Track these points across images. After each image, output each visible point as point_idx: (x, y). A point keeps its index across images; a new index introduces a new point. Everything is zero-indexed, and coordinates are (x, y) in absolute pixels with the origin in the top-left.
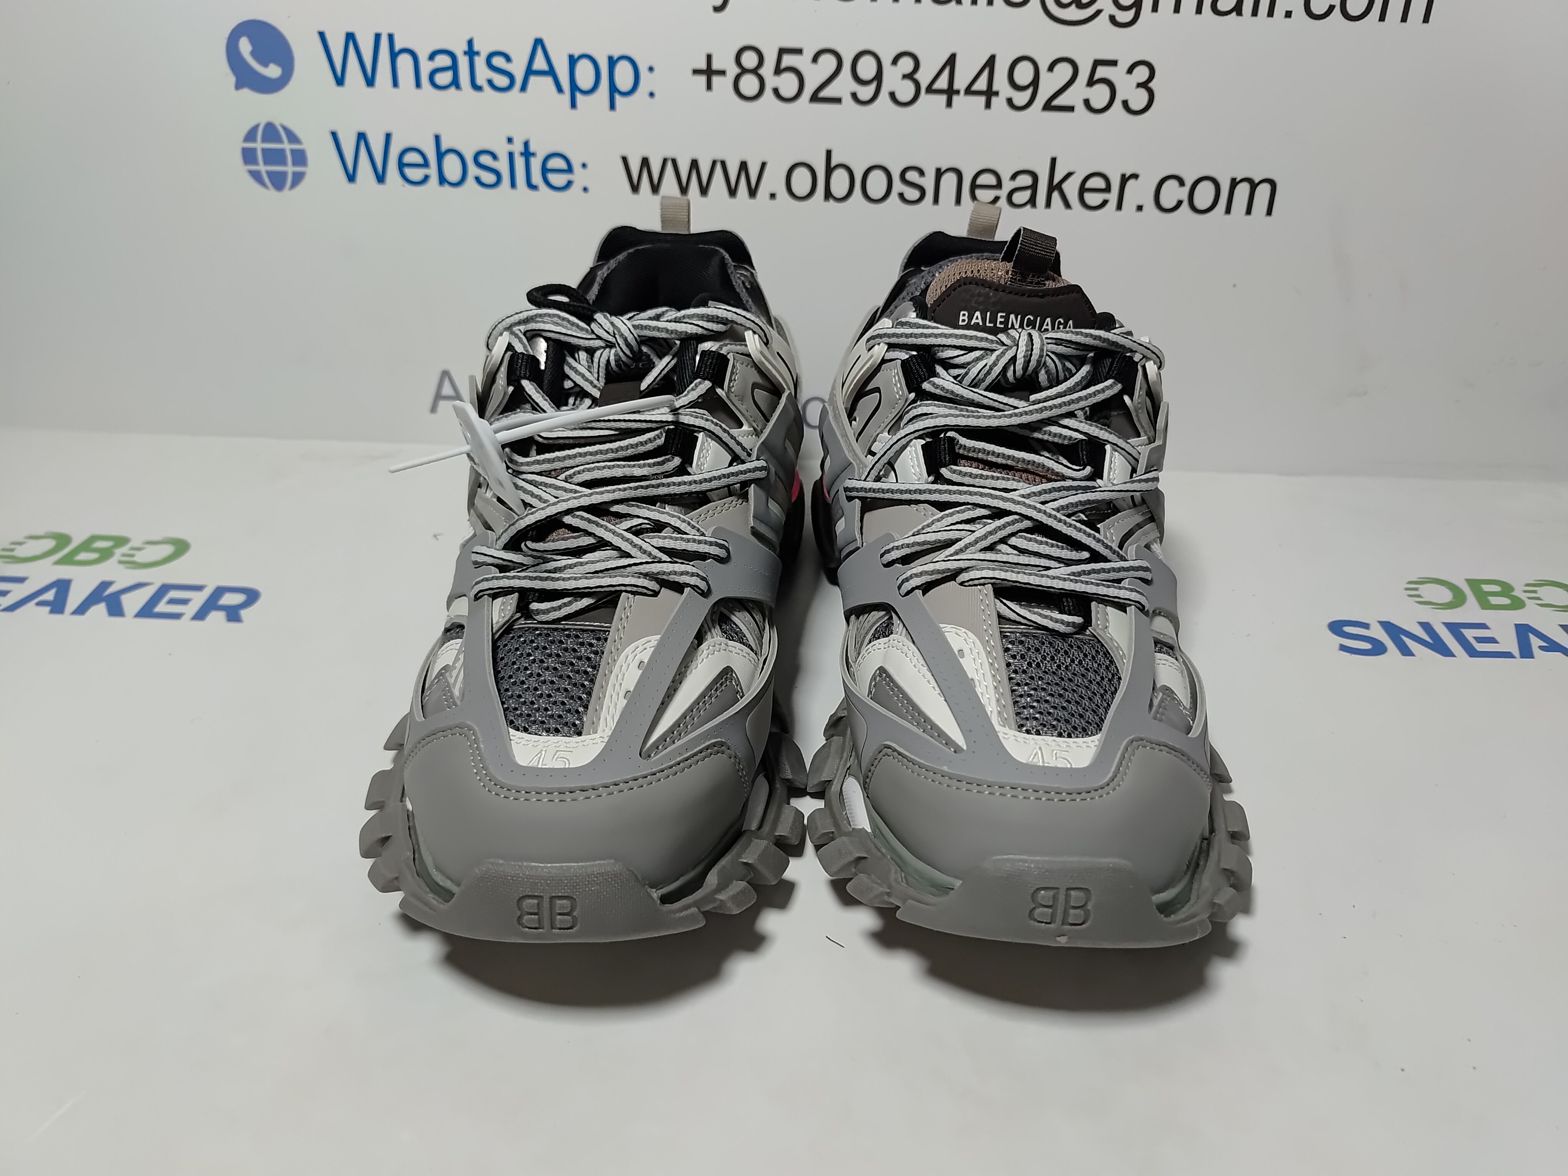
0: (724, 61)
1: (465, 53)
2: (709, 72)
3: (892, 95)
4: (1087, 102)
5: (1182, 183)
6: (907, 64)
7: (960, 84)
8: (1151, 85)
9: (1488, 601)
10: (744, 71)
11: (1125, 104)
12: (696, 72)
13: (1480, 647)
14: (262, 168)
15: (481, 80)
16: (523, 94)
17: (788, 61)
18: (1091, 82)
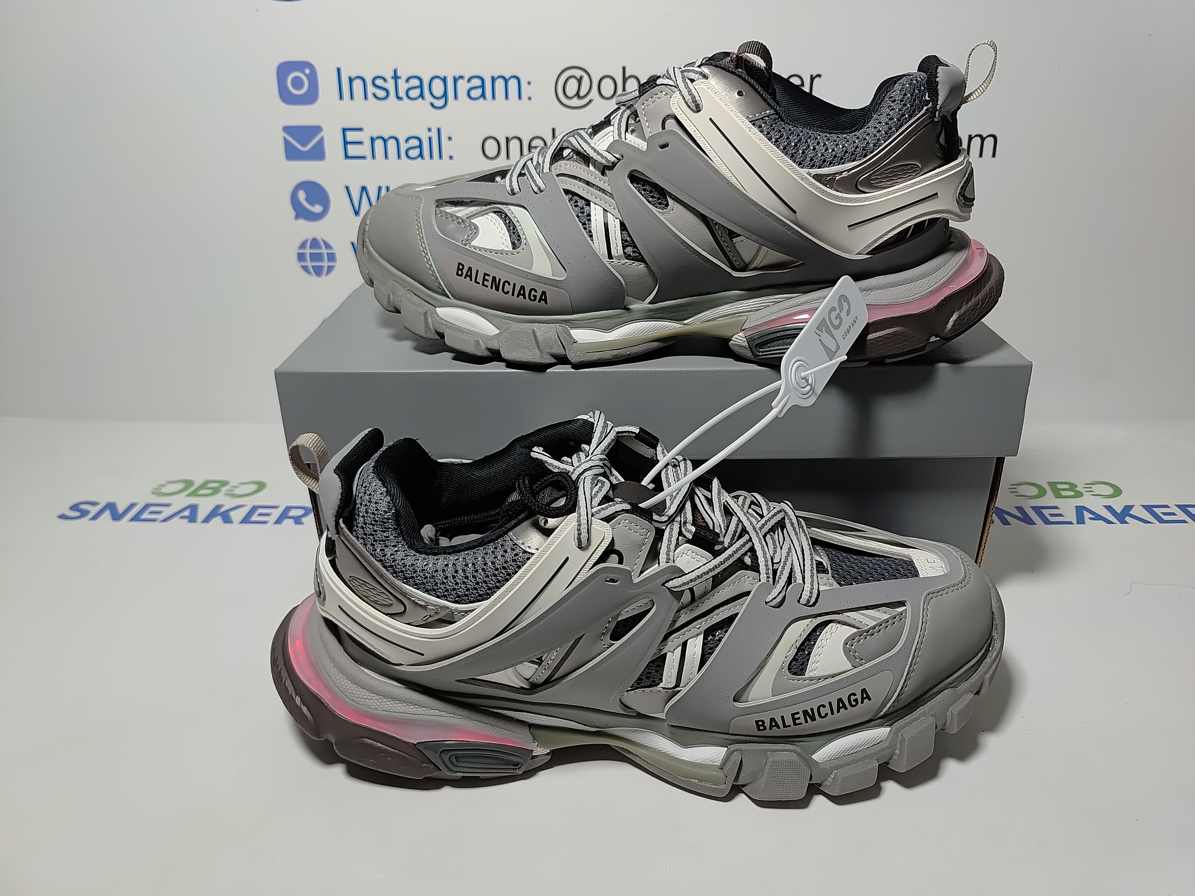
9: (1060, 494)
13: (1053, 519)
14: (309, 264)
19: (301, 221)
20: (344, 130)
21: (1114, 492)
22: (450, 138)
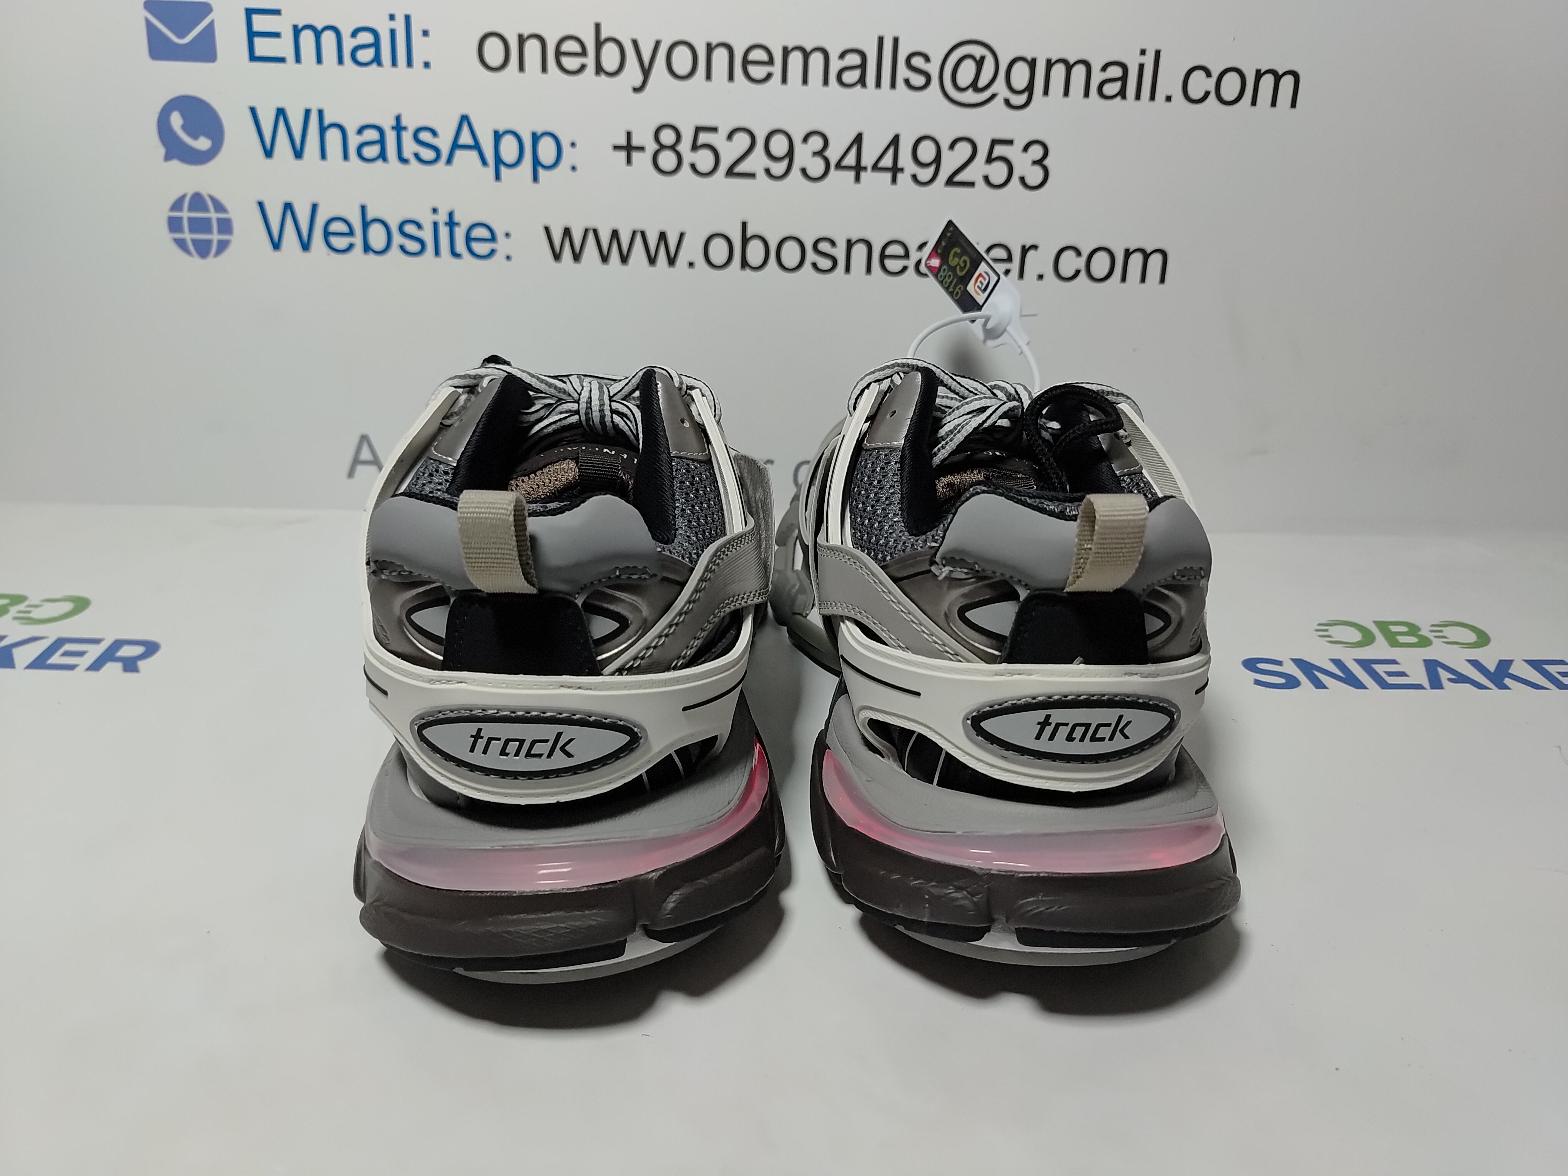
0: (643, 137)
1: (393, 128)
2: (629, 148)
3: (804, 171)
4: (986, 178)
5: (1079, 253)
6: (816, 143)
7: (868, 160)
8: (1046, 162)
9: (1397, 641)
10: (662, 147)
11: (1022, 180)
12: (616, 148)
13: (1391, 680)
14: (188, 236)
15: (407, 153)
16: (448, 168)
17: (703, 138)
18: (990, 160)
19: (175, 164)
20: (250, 12)
21: (1478, 638)
22: (425, 33)
